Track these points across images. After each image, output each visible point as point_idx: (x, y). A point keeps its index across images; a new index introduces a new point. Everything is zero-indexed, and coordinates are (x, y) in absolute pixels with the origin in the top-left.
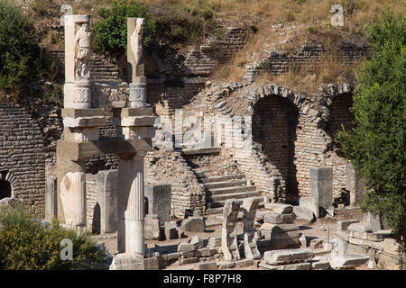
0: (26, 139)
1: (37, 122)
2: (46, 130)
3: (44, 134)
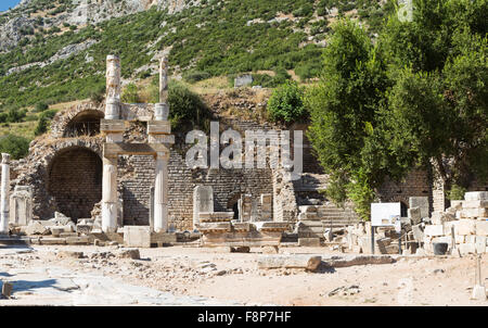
0: (178, 173)
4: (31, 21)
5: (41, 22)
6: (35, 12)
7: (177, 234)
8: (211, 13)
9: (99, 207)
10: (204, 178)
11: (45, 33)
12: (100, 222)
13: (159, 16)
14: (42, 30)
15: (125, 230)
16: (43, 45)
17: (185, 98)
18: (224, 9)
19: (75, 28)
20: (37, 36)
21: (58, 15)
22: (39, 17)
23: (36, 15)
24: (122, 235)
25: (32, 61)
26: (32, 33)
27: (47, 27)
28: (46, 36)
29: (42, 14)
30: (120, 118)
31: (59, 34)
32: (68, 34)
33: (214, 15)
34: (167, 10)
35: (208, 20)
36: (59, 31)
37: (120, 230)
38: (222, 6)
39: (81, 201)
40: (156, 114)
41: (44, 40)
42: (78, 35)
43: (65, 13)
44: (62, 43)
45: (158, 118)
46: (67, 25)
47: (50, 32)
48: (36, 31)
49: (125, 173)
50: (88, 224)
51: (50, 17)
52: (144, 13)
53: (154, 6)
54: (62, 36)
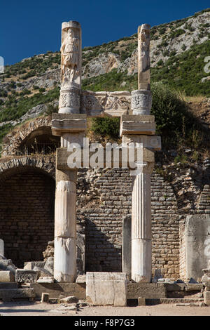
0: (158, 200)
1: (171, 185)
2: (180, 193)
3: (177, 196)
4: (5, 85)
5: (13, 86)
6: (8, 77)
7: (166, 285)
8: (168, 72)
9: (53, 245)
10: (193, 207)
11: (17, 95)
12: (52, 266)
13: (119, 77)
14: (14, 93)
15: (87, 278)
16: (15, 106)
17: (166, 102)
18: (179, 68)
19: (44, 90)
20: (10, 97)
21: (29, 79)
22: (13, 82)
23: (10, 79)
24: (84, 285)
25: (5, 120)
26: (5, 95)
27: (18, 90)
28: (17, 98)
29: (15, 79)
30: (81, 111)
31: (30, 96)
32: (37, 96)
33: (170, 73)
34: (126, 71)
35: (164, 78)
36: (30, 93)
37: (80, 279)
38: (177, 65)
39: (31, 239)
40: (133, 106)
41: (16, 102)
42: (47, 96)
43: (35, 77)
44: (32, 103)
45: (136, 111)
46: (36, 88)
47: (21, 94)
48: (10, 93)
49: (87, 201)
50: (36, 269)
51: (22, 81)
52: (106, 76)
53: (115, 69)
54: (32, 98)
